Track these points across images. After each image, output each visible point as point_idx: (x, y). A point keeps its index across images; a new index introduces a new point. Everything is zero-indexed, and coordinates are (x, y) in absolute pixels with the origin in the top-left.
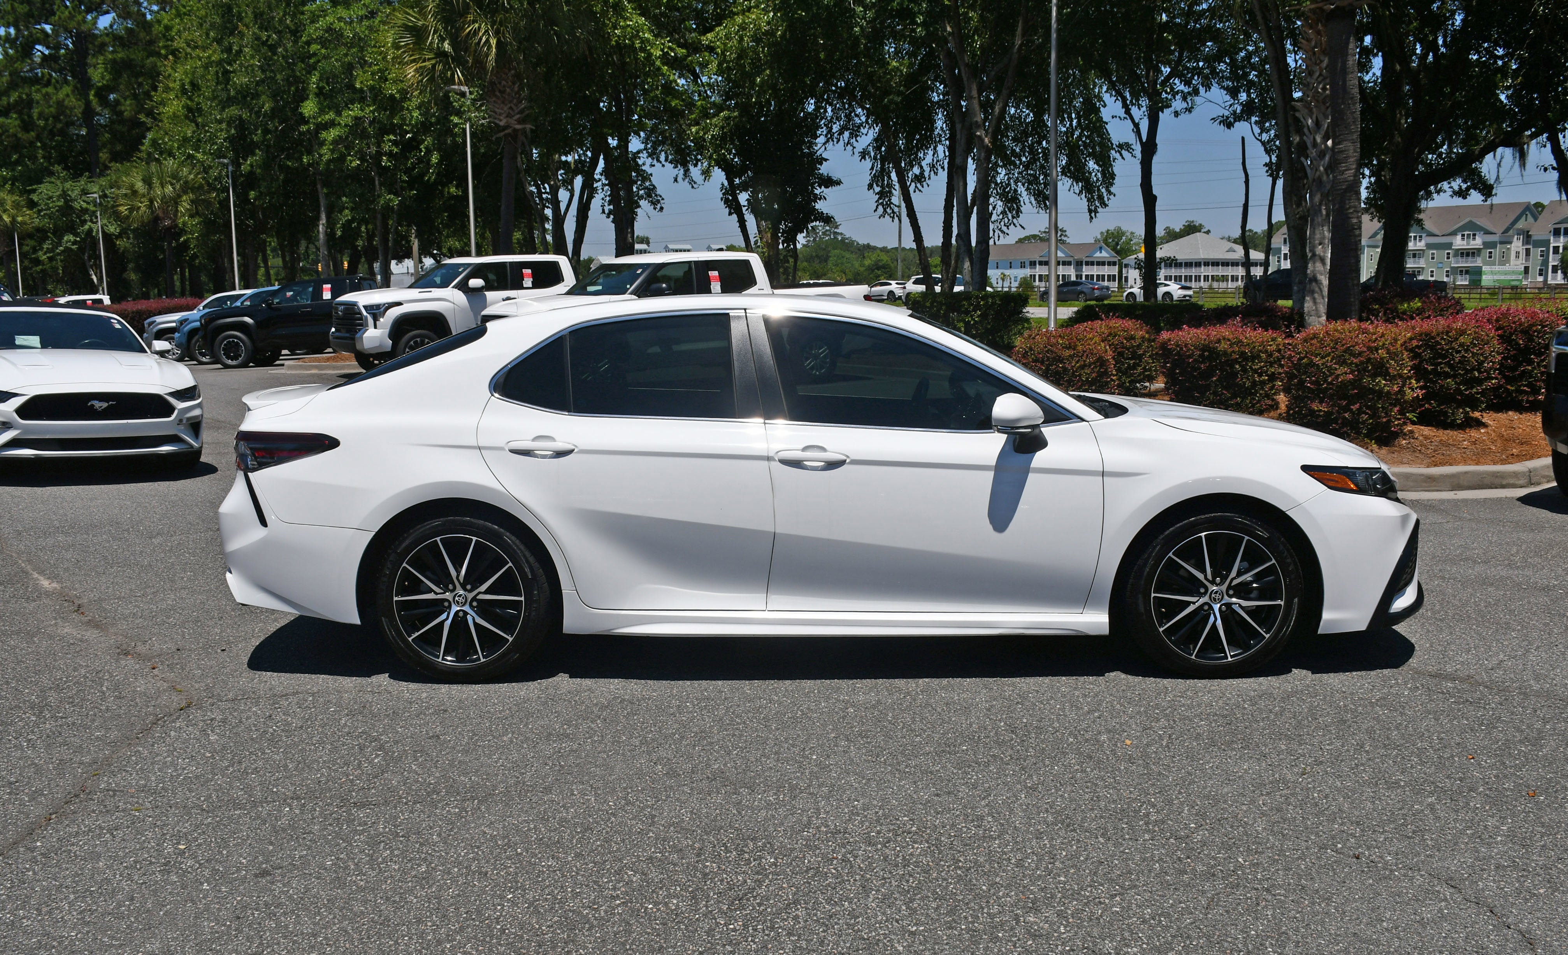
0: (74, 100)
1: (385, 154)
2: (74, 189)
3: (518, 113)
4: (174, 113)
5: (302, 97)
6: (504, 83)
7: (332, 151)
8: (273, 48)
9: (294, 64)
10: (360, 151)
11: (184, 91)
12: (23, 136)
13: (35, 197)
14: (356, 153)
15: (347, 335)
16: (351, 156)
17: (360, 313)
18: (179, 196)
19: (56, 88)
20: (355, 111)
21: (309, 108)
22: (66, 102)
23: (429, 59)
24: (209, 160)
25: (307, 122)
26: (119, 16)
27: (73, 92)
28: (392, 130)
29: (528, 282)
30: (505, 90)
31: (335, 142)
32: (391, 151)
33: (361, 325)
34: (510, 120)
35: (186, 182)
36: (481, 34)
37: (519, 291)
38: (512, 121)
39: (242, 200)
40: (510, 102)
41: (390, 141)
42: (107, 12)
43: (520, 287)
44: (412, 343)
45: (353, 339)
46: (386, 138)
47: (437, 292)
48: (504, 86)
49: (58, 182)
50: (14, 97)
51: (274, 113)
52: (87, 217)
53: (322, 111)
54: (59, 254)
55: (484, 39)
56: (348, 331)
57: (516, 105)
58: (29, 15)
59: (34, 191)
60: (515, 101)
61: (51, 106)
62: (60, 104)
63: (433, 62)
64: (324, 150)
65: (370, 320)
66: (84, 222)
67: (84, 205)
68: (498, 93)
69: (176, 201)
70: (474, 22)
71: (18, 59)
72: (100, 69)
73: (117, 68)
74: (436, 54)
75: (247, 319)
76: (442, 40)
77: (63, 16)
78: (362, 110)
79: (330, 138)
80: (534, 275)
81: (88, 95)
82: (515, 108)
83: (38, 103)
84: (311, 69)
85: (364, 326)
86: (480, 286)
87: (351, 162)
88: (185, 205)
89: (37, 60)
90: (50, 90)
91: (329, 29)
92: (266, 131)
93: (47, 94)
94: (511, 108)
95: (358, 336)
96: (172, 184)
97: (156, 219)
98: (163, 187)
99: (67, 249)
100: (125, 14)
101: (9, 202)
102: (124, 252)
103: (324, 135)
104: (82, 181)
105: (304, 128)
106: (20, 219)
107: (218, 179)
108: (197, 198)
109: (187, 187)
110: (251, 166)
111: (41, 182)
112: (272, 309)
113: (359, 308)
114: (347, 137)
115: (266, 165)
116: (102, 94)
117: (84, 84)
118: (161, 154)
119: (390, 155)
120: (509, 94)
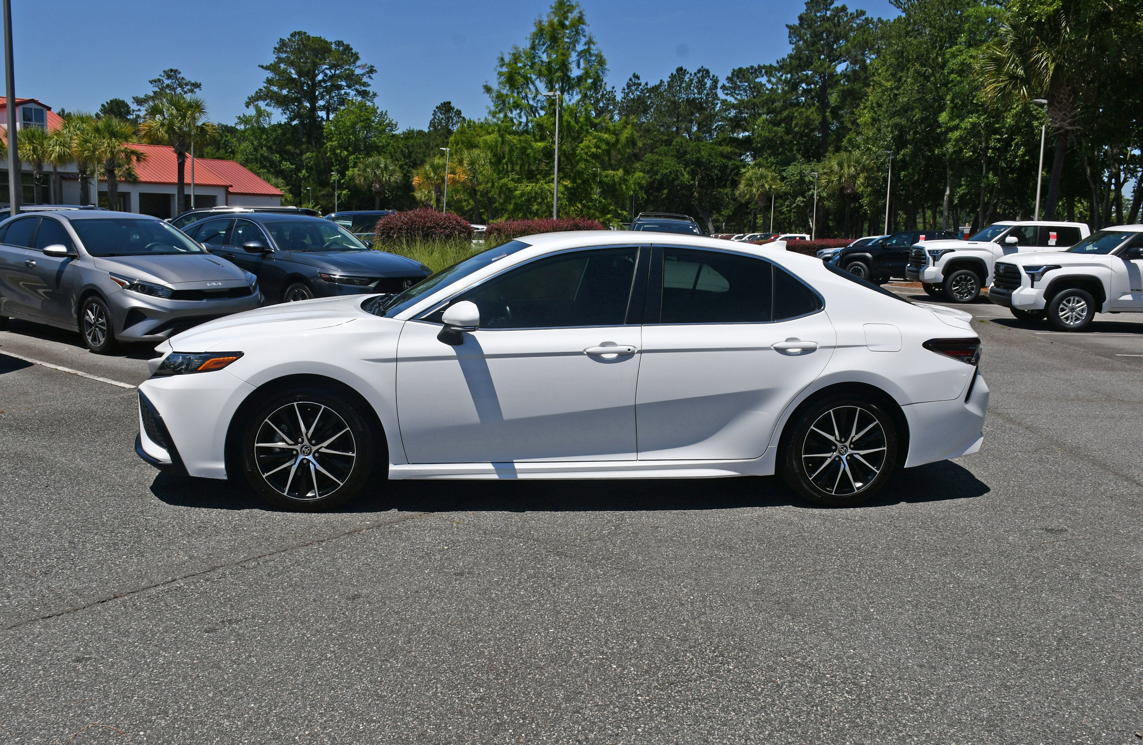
0: (815, 115)
1: (991, 148)
2: (806, 168)
3: (1070, 118)
4: (865, 122)
5: (942, 109)
6: (1061, 96)
7: (954, 146)
8: (927, 78)
9: (940, 88)
10: (974, 146)
11: (872, 108)
12: (786, 137)
13: (784, 174)
14: (971, 147)
15: (915, 269)
16: (968, 149)
17: (925, 255)
18: (859, 174)
19: (806, 108)
20: (973, 119)
21: (943, 117)
22: (811, 117)
23: (1002, 81)
24: (881, 152)
25: (940, 127)
26: (851, 63)
27: (816, 110)
28: (996, 131)
29: (1052, 241)
30: (1062, 102)
31: (957, 141)
32: (995, 146)
33: (925, 263)
34: (1063, 123)
35: (864, 166)
36: (1042, 60)
37: (1044, 248)
38: (1065, 124)
39: (896, 179)
40: (1065, 110)
41: (995, 139)
42: (845, 61)
43: (1046, 245)
44: (958, 278)
45: (918, 272)
46: (993, 137)
47: (981, 244)
48: (1062, 98)
49: (799, 165)
50: (785, 113)
51: (923, 120)
52: (812, 186)
53: (951, 119)
54: (793, 208)
55: (1045, 63)
56: (916, 267)
57: (1069, 112)
58: (799, 66)
59: (784, 170)
60: (1069, 109)
61: (802, 119)
62: (807, 117)
63: (1006, 82)
64: (949, 145)
65: (931, 260)
66: (810, 189)
67: (811, 179)
68: (1056, 104)
69: (854, 177)
70: (1039, 52)
71: (789, 92)
72: (835, 95)
73: (845, 95)
74: (1009, 77)
75: (868, 255)
76: (1017, 66)
77: (816, 65)
78: (978, 118)
79: (954, 137)
80: (1058, 237)
81: (826, 112)
82: (1068, 114)
83: (796, 118)
84: (949, 90)
85: (926, 264)
86: (1014, 242)
87: (966, 153)
88: (860, 180)
89: (800, 92)
90: (803, 110)
91: (963, 64)
92: (916, 133)
93: (801, 112)
94: (1065, 114)
95: (921, 270)
96: (854, 167)
97: (843, 189)
98: (849, 169)
99: (798, 206)
100: (854, 62)
101: (770, 177)
102: (828, 209)
103: (950, 135)
104: (813, 164)
105: (939, 130)
106: (774, 187)
107: (883, 164)
108: (869, 175)
109: (864, 169)
110: (904, 155)
111: (789, 165)
112: (886, 249)
113: (925, 252)
114: (966, 137)
115: (914, 155)
116: (835, 112)
117: (824, 104)
118: (853, 147)
119: (994, 149)
120: (1065, 104)
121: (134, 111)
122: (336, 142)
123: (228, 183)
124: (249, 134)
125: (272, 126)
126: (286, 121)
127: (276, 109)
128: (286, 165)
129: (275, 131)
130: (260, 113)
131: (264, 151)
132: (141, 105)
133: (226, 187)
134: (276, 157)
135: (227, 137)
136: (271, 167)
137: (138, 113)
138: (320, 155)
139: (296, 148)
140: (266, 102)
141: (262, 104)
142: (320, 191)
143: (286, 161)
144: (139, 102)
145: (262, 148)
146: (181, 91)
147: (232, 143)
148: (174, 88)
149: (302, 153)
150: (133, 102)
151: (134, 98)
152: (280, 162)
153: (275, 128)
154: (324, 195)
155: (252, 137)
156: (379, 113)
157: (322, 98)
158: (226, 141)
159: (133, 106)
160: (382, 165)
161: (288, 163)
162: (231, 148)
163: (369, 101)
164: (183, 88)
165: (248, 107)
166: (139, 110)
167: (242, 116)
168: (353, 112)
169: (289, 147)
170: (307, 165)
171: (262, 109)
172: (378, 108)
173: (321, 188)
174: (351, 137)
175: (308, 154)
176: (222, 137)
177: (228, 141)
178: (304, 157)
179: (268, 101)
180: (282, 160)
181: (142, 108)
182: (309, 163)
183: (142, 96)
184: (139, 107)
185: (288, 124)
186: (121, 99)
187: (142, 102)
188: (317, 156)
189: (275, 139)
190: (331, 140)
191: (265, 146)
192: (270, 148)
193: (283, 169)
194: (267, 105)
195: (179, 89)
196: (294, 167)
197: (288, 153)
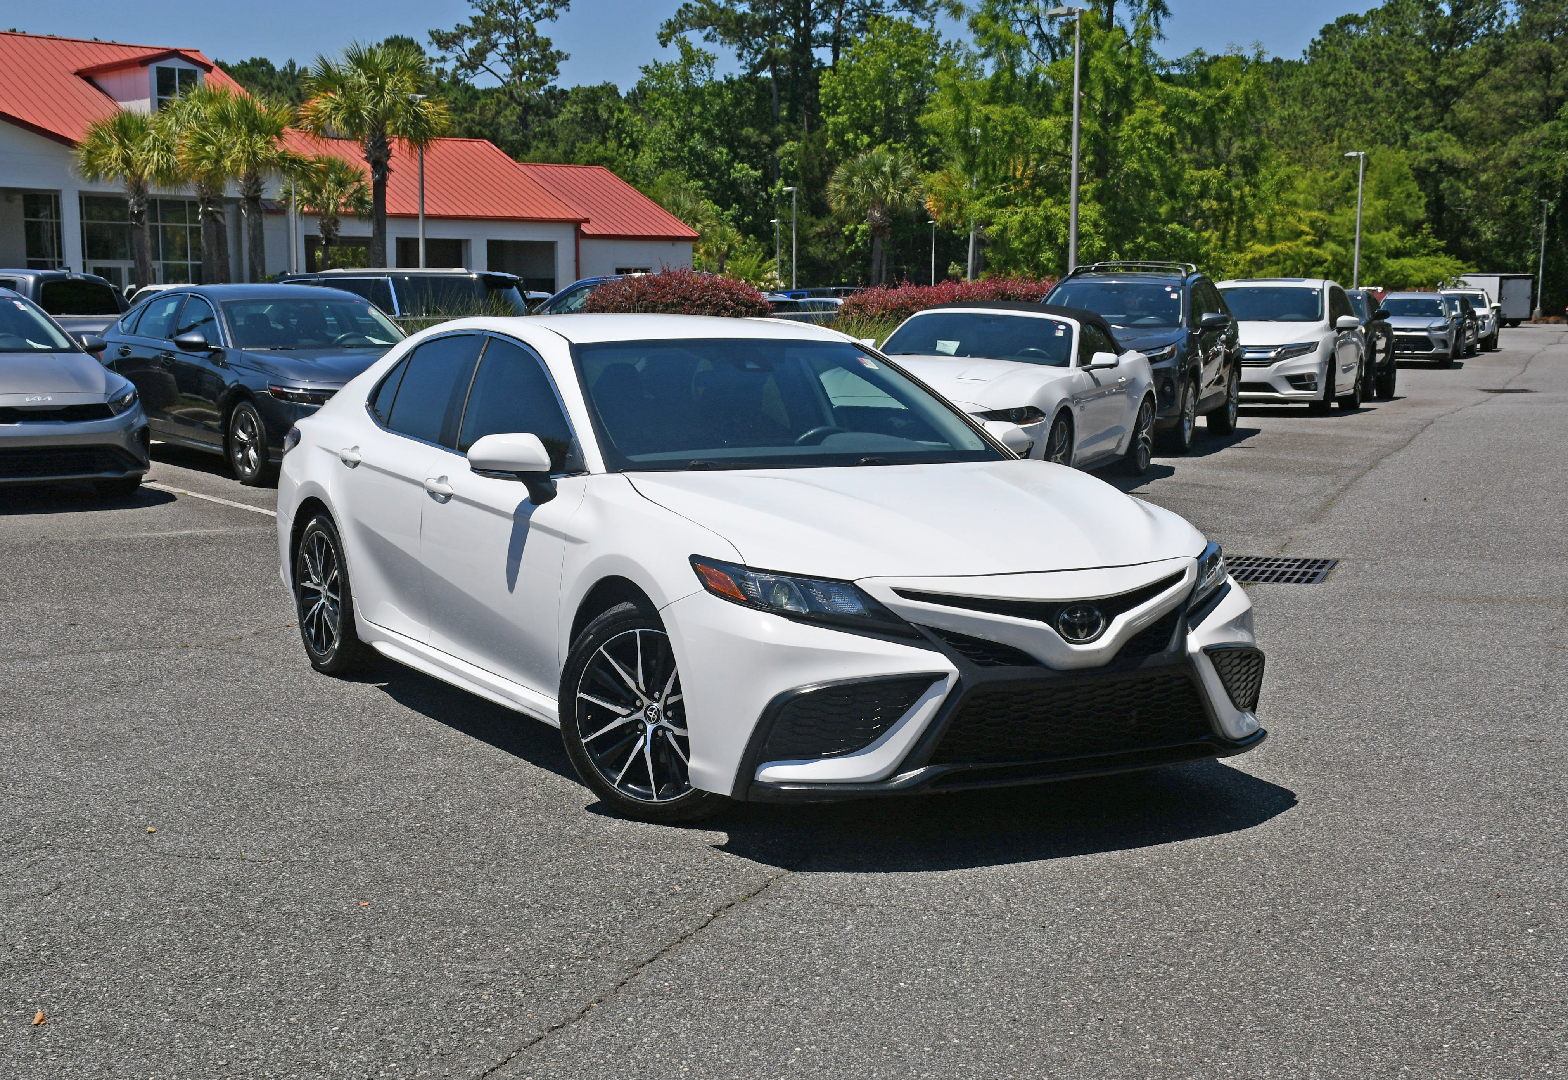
121: (432, 61)
122: (846, 117)
123: (581, 214)
124: (663, 105)
125: (714, 86)
126: (744, 72)
127: (726, 47)
128: (742, 171)
129: (720, 95)
130: (689, 56)
131: (697, 142)
132: (447, 49)
133: (577, 224)
134: (721, 153)
135: (621, 111)
136: (711, 175)
137: (440, 65)
138: (811, 147)
139: (762, 133)
140: (705, 33)
141: (695, 37)
142: (812, 225)
143: (742, 161)
144: (443, 41)
145: (692, 134)
146: (528, 15)
147: (633, 125)
148: (514, 9)
149: (777, 142)
150: (430, 43)
151: (431, 34)
152: (730, 164)
153: (717, 90)
154: (819, 235)
155: (669, 112)
156: (942, 46)
157: (826, 16)
158: (619, 121)
159: (433, 51)
160: (886, 169)
161: (746, 166)
162: (631, 137)
163: (924, 18)
164: (532, 9)
165: (664, 45)
166: (443, 59)
167: (651, 65)
168: (882, 47)
169: (748, 131)
170: (786, 169)
171: (694, 47)
172: (939, 34)
173: (814, 219)
174: (878, 103)
175: (790, 145)
176: (612, 114)
177: (624, 121)
178: (780, 151)
179: (709, 28)
180: (733, 160)
181: (449, 55)
182: (791, 164)
183: (449, 28)
184: (442, 53)
185: (751, 78)
186: (406, 36)
187: (448, 42)
188: (807, 148)
189: (717, 116)
190: (834, 113)
191: (699, 129)
192: (708, 134)
193: (735, 179)
194: (706, 38)
195: (525, 10)
196: (758, 173)
197: (746, 142)
